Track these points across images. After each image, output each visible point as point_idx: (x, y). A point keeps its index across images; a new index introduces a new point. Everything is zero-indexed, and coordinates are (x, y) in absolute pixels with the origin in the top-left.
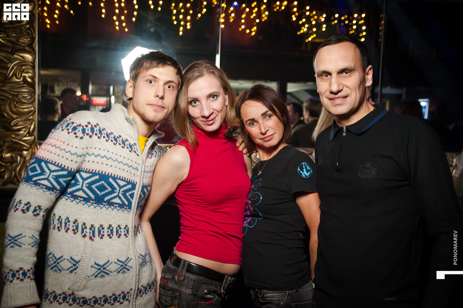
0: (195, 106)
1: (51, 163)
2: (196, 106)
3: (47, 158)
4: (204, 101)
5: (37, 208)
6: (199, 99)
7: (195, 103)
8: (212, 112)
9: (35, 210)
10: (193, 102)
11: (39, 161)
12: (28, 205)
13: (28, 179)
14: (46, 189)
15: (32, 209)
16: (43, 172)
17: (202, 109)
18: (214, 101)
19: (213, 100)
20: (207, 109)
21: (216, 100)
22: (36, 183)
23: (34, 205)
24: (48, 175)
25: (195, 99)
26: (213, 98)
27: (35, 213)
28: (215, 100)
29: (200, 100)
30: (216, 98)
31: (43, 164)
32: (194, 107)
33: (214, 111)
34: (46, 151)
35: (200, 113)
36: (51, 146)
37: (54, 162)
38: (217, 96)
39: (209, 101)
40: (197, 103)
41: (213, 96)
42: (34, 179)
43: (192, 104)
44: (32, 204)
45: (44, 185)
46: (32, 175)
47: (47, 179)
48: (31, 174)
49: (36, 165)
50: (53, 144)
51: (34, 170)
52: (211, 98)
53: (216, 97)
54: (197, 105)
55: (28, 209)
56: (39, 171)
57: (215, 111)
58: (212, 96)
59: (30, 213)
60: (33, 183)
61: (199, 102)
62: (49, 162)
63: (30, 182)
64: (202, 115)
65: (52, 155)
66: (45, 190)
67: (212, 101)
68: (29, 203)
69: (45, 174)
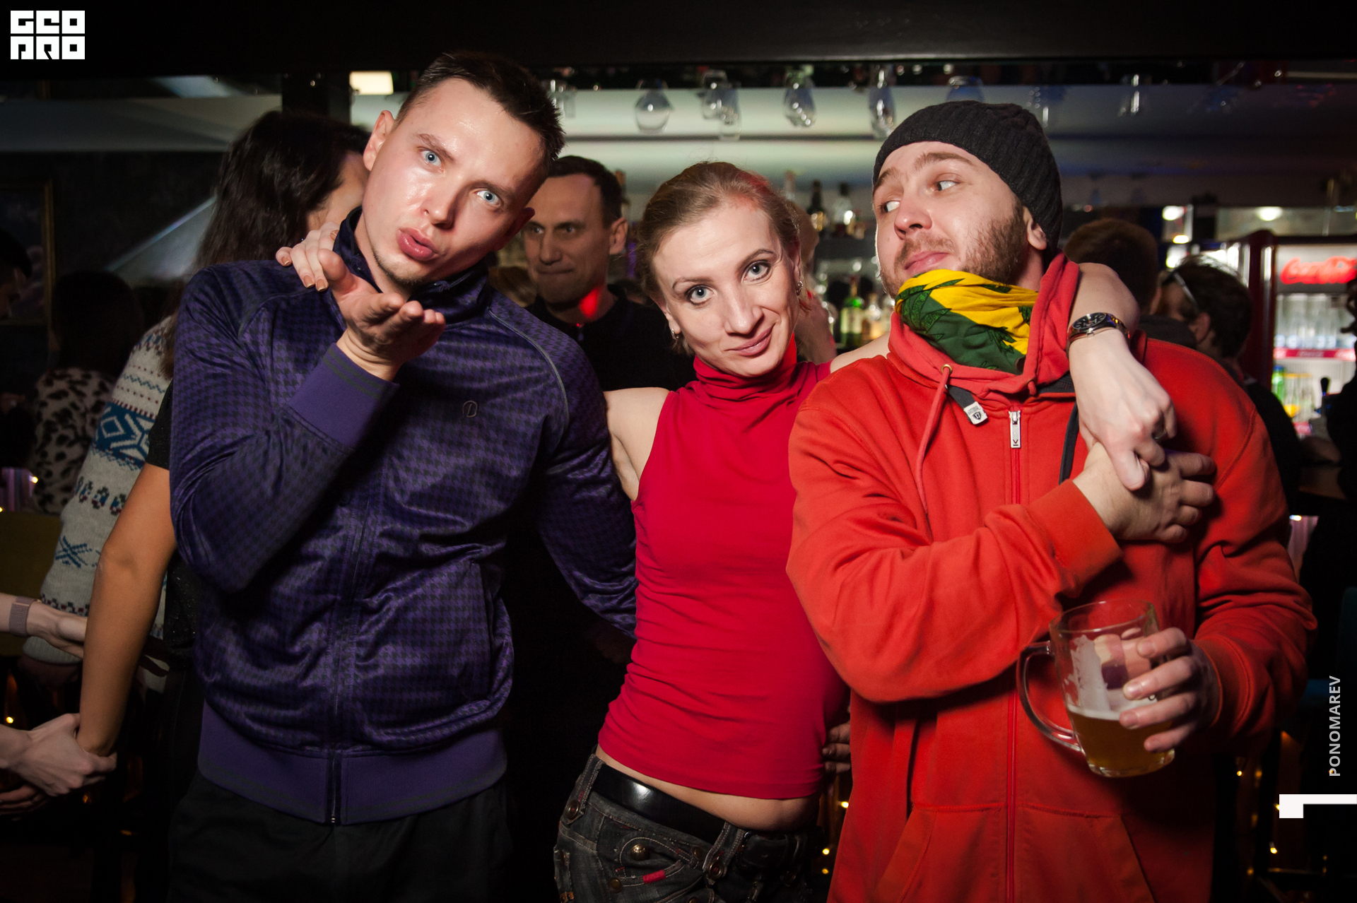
0: (702, 306)
1: (145, 417)
2: (707, 303)
3: (134, 406)
4: (729, 287)
5: (119, 500)
6: (714, 278)
7: (701, 294)
8: (757, 315)
9: (115, 503)
10: (694, 295)
11: (120, 411)
12: (104, 494)
13: (103, 446)
14: (134, 464)
15: (109, 501)
16: (129, 434)
17: (726, 314)
18: (761, 280)
19: (757, 279)
20: (743, 308)
21: (768, 276)
22: (118, 454)
23: (113, 493)
24: (138, 439)
25: (702, 283)
26: (756, 271)
27: (115, 509)
28: (763, 277)
29: (716, 283)
30: (763, 270)
31: (127, 417)
32: (699, 308)
33: (764, 310)
34: (131, 393)
35: (723, 326)
36: (139, 384)
37: (148, 415)
38: (767, 264)
39: (744, 282)
40: (707, 292)
41: (755, 266)
42: (114, 445)
43: (692, 300)
44: (110, 491)
45: (131, 458)
46: (108, 438)
47: (138, 447)
48: (107, 435)
49: (115, 419)
50: (143, 381)
51: (110, 427)
52: (751, 275)
53: (766, 269)
54: (708, 300)
55: (103, 501)
56: (121, 431)
57: (766, 312)
58: (752, 267)
59: (106, 508)
60: (111, 452)
61: (715, 291)
62: (139, 415)
63: (107, 451)
64: (730, 330)
65: (144, 400)
66: (133, 467)
67: (755, 282)
68: (105, 490)
69: (134, 437)
